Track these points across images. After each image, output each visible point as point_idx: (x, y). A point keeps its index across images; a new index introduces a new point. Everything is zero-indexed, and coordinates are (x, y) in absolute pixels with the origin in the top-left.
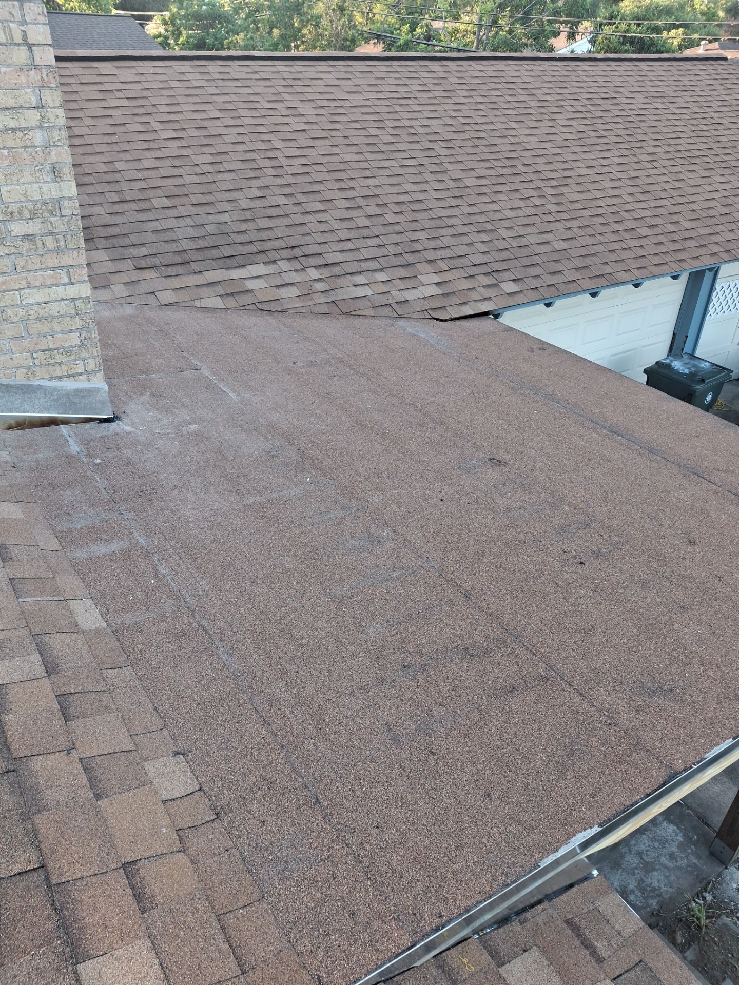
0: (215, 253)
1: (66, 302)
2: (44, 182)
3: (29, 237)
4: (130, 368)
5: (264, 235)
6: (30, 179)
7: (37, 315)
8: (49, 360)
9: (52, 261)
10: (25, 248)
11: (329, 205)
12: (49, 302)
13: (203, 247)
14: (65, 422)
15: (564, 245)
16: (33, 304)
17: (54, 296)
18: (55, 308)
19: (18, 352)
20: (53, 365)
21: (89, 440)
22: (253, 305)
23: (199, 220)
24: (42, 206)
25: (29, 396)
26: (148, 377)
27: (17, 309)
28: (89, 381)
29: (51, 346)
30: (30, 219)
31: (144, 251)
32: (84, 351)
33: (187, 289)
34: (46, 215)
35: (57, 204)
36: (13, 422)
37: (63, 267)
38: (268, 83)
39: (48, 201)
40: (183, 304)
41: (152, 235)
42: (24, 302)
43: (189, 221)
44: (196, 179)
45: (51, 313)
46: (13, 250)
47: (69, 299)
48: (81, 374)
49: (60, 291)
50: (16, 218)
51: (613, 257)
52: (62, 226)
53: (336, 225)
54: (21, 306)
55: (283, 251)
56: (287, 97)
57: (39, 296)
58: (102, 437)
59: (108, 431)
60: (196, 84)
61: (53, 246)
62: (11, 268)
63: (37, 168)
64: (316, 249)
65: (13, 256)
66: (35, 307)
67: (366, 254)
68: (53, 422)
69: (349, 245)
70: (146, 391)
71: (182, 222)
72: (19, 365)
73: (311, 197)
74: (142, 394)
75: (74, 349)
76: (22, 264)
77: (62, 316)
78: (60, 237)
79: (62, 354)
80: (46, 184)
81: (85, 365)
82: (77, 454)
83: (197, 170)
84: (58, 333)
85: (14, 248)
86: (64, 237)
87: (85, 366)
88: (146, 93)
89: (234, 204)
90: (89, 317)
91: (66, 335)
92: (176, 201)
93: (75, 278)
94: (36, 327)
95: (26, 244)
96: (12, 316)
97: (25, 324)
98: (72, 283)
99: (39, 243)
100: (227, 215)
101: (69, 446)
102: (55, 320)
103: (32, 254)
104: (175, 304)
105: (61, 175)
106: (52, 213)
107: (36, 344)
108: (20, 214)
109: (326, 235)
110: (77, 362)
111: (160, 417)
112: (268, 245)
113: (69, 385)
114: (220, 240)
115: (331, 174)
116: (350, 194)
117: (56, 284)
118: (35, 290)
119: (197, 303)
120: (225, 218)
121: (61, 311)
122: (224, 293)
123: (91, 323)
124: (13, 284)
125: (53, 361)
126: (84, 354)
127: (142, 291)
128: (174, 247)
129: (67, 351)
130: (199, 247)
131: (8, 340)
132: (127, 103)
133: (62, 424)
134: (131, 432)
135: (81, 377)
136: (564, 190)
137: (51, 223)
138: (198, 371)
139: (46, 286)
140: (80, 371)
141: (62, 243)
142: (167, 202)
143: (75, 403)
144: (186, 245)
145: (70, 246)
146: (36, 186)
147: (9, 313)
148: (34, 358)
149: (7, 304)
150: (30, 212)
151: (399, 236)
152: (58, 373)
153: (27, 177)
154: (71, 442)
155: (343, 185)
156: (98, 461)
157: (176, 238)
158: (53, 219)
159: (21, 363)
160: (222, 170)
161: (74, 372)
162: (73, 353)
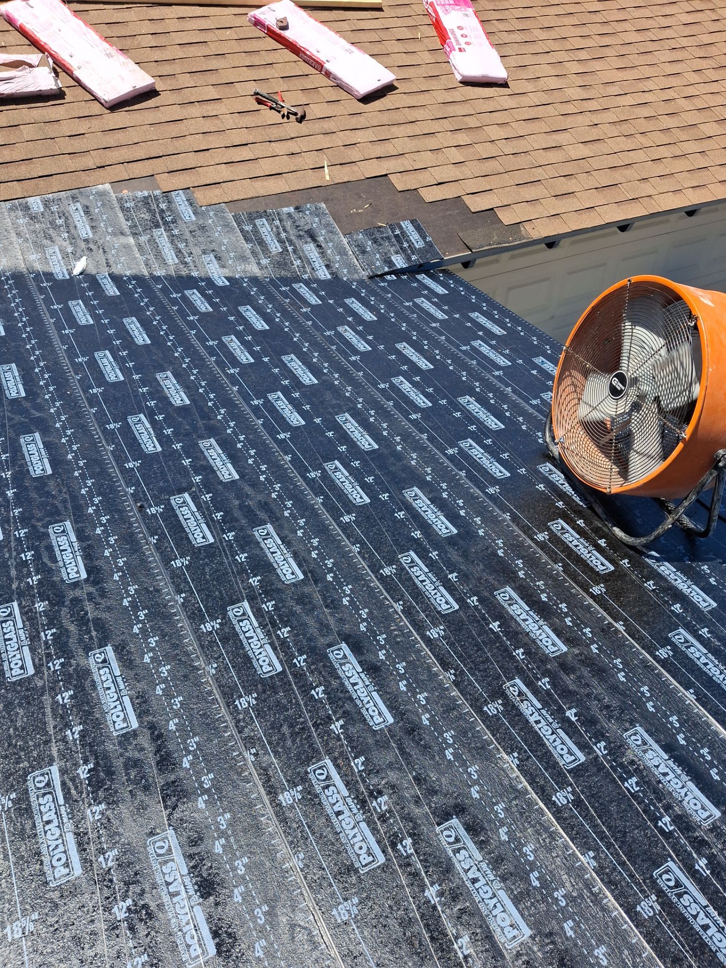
15: (585, 151)
51: (660, 169)
136: (596, 65)
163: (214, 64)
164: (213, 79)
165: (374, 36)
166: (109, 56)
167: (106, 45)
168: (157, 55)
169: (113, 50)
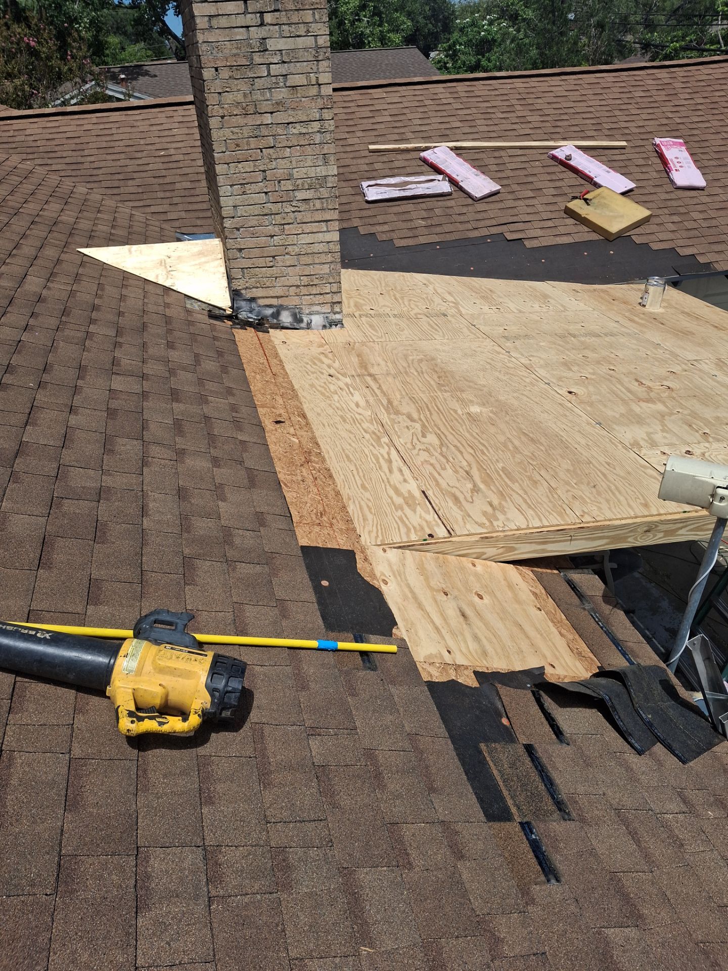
38: (505, 98)
53: (541, 208)
56: (519, 108)
60: (445, 101)
73: (524, 187)
88: (405, 111)
132: (389, 119)
163: (530, 179)
164: (530, 187)
165: (622, 164)
166: (477, 175)
167: (474, 170)
168: (500, 175)
169: (479, 173)
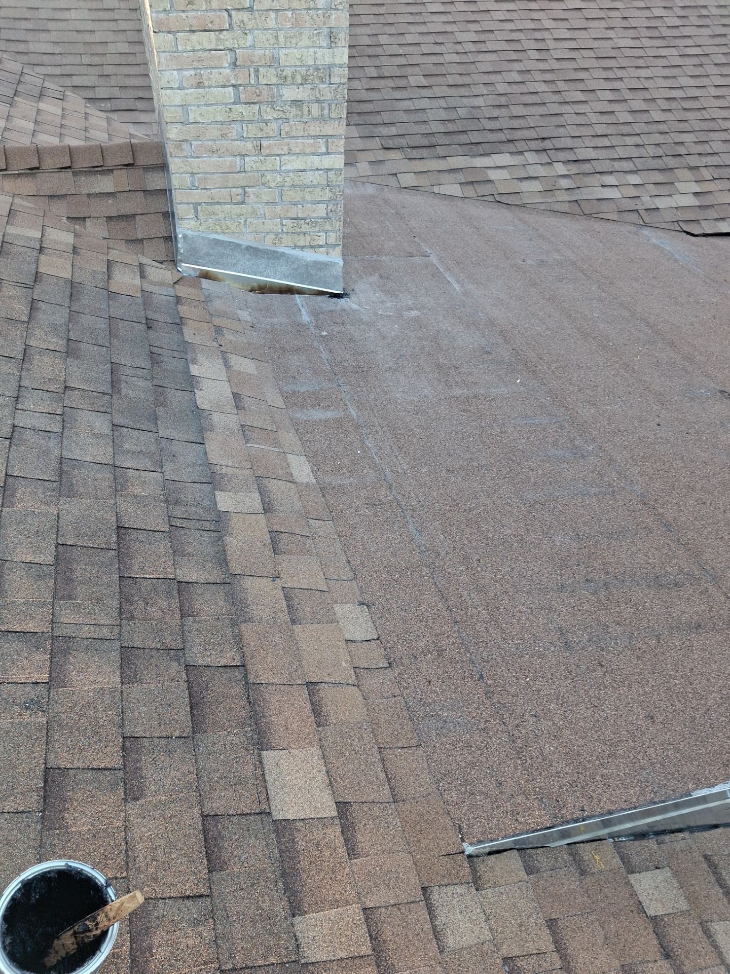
0: (463, 138)
1: (320, 172)
2: (320, 47)
3: (297, 103)
4: (364, 247)
5: (516, 123)
6: (309, 43)
7: (292, 183)
8: (296, 228)
9: (314, 129)
10: (292, 114)
11: (591, 96)
12: (304, 170)
13: (452, 130)
14: (300, 292)
16: (290, 171)
17: (310, 164)
18: (310, 177)
19: (270, 217)
20: (298, 234)
21: (319, 312)
22: (491, 196)
23: (452, 102)
24: (314, 72)
25: (273, 261)
26: (379, 258)
27: (275, 175)
28: (327, 254)
29: (300, 215)
30: (302, 84)
31: (393, 130)
32: (328, 223)
33: (429, 173)
34: (316, 81)
35: (328, 71)
36: (255, 285)
37: (323, 136)
39: (320, 67)
40: (422, 189)
41: (403, 115)
42: (283, 168)
43: (442, 103)
44: (456, 58)
45: (305, 182)
46: (281, 115)
47: (323, 170)
48: (321, 246)
49: (316, 161)
50: (289, 83)
52: (329, 94)
53: (594, 118)
54: (280, 172)
55: (533, 142)
57: (296, 163)
58: (331, 311)
59: (336, 306)
61: (317, 114)
62: (276, 133)
63: (315, 32)
64: (569, 143)
65: (280, 121)
66: (291, 174)
67: (621, 152)
68: (289, 290)
69: (606, 142)
70: (375, 273)
71: (435, 104)
72: (269, 230)
73: (572, 86)
74: (371, 275)
75: (319, 220)
76: (287, 129)
77: (314, 186)
78: (325, 105)
79: (308, 224)
80: (321, 50)
81: (326, 237)
82: (307, 323)
83: (459, 48)
84: (308, 203)
85: (282, 112)
86: (329, 105)
87: (326, 239)
89: (490, 88)
90: (338, 190)
91: (314, 206)
92: (433, 81)
93: (332, 148)
94: (290, 195)
95: (294, 110)
96: (270, 180)
97: (280, 190)
98: (328, 154)
99: (305, 109)
100: (481, 99)
101: (301, 315)
102: (307, 190)
103: (298, 120)
104: (414, 188)
105: (336, 40)
106: (322, 81)
107: (287, 211)
108: (293, 78)
109: (581, 128)
110: (320, 234)
111: (385, 298)
112: (518, 135)
113: (309, 256)
114: (471, 126)
115: (600, 61)
116: (617, 85)
117: (314, 153)
118: (294, 157)
119: (436, 189)
120: (479, 102)
121: (314, 181)
122: (464, 181)
123: (339, 196)
124: (276, 149)
125: (299, 230)
126: (328, 227)
127: (385, 172)
128: (423, 129)
129: (313, 222)
130: (447, 131)
131: (263, 204)
133: (298, 294)
134: (357, 310)
135: (321, 249)
137: (319, 90)
138: (426, 258)
139: (305, 154)
140: (321, 244)
141: (326, 112)
142: (423, 81)
143: (312, 275)
144: (435, 127)
145: (333, 115)
146: (312, 50)
147: (269, 177)
148: (283, 225)
149: (268, 169)
150: (302, 76)
151: (663, 136)
152: (301, 243)
153: (306, 41)
154: (303, 312)
155: (611, 75)
156: (325, 333)
157: (426, 119)
158: (322, 86)
159: (271, 228)
160: (485, 49)
161: (315, 243)
162: (318, 224)
